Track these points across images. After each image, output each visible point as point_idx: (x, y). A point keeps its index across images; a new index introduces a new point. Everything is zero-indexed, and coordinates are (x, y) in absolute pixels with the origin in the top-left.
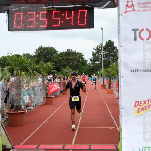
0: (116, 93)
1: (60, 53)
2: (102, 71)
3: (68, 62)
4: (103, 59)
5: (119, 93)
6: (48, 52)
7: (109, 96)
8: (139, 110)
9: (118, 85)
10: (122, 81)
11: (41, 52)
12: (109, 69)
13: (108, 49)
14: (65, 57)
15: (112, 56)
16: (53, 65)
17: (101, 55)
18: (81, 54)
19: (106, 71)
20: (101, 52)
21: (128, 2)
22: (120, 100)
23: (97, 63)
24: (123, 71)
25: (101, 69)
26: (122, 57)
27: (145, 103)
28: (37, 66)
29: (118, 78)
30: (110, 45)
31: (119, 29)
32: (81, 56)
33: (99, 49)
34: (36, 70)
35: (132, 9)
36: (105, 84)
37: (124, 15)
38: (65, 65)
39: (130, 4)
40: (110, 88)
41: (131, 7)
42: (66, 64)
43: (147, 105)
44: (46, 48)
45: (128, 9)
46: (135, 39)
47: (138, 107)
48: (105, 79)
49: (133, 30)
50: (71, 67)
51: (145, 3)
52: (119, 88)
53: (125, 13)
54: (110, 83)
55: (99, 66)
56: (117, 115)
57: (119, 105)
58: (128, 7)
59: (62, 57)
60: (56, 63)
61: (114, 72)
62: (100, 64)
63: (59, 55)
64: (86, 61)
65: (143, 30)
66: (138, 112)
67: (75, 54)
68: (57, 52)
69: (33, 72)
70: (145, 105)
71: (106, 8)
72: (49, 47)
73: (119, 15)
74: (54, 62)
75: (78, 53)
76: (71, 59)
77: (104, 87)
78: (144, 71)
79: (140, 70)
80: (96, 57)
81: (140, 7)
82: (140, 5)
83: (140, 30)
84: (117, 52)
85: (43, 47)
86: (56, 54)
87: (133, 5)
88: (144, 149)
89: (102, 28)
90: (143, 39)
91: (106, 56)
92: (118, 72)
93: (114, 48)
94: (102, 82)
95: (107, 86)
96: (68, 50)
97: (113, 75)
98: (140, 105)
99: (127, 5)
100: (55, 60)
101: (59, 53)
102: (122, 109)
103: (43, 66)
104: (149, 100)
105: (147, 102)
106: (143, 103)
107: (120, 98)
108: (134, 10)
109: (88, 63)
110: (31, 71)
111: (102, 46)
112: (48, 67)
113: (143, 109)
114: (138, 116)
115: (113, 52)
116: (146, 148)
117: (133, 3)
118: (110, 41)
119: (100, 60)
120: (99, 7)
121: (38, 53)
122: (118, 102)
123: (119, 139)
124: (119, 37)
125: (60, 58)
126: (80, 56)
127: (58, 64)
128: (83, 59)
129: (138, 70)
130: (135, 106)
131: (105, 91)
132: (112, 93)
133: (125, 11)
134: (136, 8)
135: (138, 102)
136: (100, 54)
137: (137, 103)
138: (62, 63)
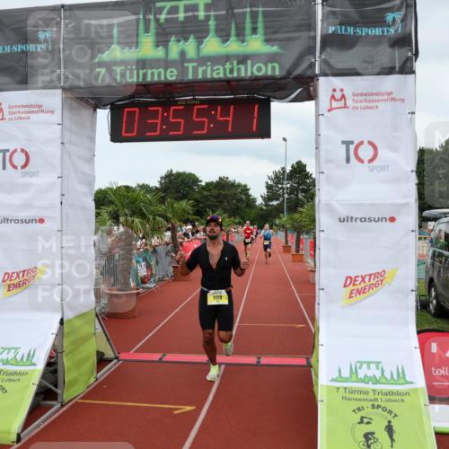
0: (310, 261)
1: (207, 184)
2: (284, 219)
3: (221, 202)
4: (286, 196)
5: (315, 261)
6: (182, 182)
7: (297, 266)
8: (351, 293)
9: (314, 245)
10: (321, 238)
11: (170, 182)
12: (296, 216)
13: (295, 177)
14: (216, 192)
15: (303, 191)
16: (193, 206)
17: (282, 188)
18: (245, 186)
19: (292, 219)
20: (282, 184)
21: (334, 90)
22: (317, 274)
23: (275, 203)
24: (324, 220)
25: (281, 215)
26: (323, 194)
27: (363, 280)
28: (162, 208)
29: (315, 233)
30: (299, 171)
31: (317, 142)
32: (245, 190)
33: (278, 178)
34: (159, 216)
35: (341, 103)
36: (290, 244)
37: (327, 114)
38: (216, 206)
39: (338, 95)
40: (297, 251)
41: (340, 100)
42: (217, 204)
43: (368, 283)
44: (179, 175)
45: (335, 104)
46: (348, 160)
47: (351, 287)
48: (289, 235)
49: (343, 142)
50: (225, 211)
51: (366, 95)
52: (315, 251)
53: (329, 111)
54: (298, 241)
55: (279, 210)
56: (311, 303)
57: (314, 284)
58: (335, 100)
59: (209, 191)
60: (197, 201)
61: (306, 221)
62: (281, 205)
63: (203, 188)
64: (254, 200)
65: (362, 143)
66: (350, 297)
67: (233, 186)
68: (201, 181)
69: (154, 219)
70: (363, 285)
71: (294, 100)
72: (184, 173)
73: (318, 115)
74: (194, 199)
75: (239, 185)
76: (225, 196)
77: (286, 249)
78: (363, 220)
79: (356, 219)
80: (272, 192)
81: (357, 102)
82: (356, 98)
83: (356, 143)
84: (313, 184)
85: (174, 172)
86: (198, 186)
87: (343, 97)
88: (358, 365)
89: (285, 139)
90: (362, 161)
91: (292, 191)
92: (314, 221)
93: (307, 176)
94: (284, 240)
95: (294, 248)
96: (220, 178)
97: (306, 227)
98: (354, 285)
99: (333, 97)
100: (196, 196)
101: (203, 184)
102: (321, 291)
103: (172, 207)
104: (370, 275)
105: (367, 279)
106: (360, 279)
107: (317, 270)
108: (345, 106)
109: (257, 203)
110: (151, 217)
111: (284, 172)
112: (184, 210)
113: (359, 292)
114: (351, 305)
115: (305, 183)
116: (362, 363)
117: (344, 92)
118: (299, 163)
119: (281, 199)
120: (281, 98)
121: (165, 183)
122: (314, 277)
123: (314, 347)
124: (317, 156)
125: (206, 193)
126: (242, 190)
127: (201, 205)
128: (249, 196)
129: (352, 218)
130: (345, 286)
131: (288, 257)
132: (301, 261)
133: (329, 108)
134: (349, 102)
135: (351, 278)
136: (280, 186)
137: (350, 281)
138: (209, 203)
